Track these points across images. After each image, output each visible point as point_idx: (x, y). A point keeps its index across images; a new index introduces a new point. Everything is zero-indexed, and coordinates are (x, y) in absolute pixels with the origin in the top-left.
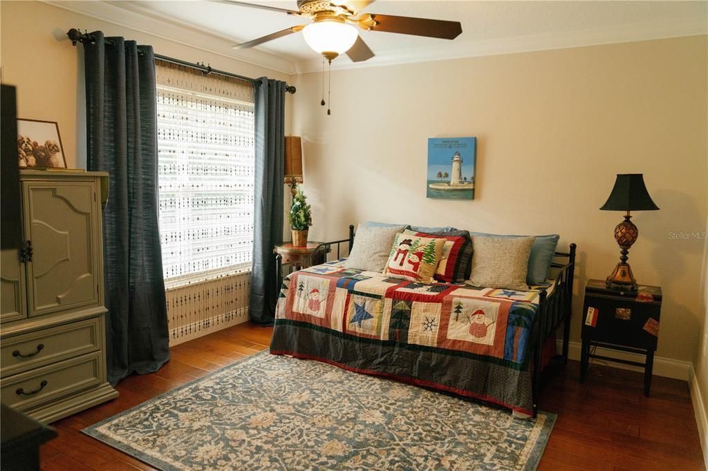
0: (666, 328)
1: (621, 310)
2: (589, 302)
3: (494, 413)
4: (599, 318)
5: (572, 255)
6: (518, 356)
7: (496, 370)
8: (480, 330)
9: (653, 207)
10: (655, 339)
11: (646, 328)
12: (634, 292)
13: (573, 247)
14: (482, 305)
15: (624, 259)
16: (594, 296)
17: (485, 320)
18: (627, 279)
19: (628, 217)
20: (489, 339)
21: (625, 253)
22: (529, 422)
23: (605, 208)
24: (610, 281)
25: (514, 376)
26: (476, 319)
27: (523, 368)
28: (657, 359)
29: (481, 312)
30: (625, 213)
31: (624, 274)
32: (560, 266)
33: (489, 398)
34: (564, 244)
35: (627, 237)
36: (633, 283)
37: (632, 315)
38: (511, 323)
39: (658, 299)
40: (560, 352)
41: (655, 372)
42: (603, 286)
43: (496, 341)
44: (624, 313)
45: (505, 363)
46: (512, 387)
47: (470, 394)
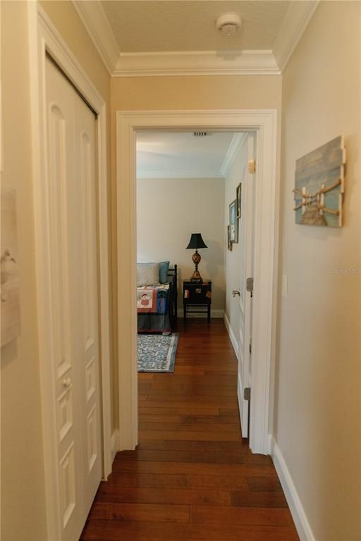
0: (213, 295)
1: (197, 290)
2: (185, 288)
3: (155, 336)
4: (189, 294)
5: (176, 270)
6: (163, 310)
7: (154, 317)
8: (146, 302)
9: (206, 247)
10: (210, 299)
11: (207, 295)
12: (201, 282)
13: (176, 266)
14: (145, 292)
15: (197, 269)
16: (187, 285)
17: (147, 298)
18: (198, 277)
19: (197, 252)
20: (150, 306)
21: (197, 266)
22: (170, 335)
23: (188, 248)
24: (192, 279)
25: (162, 318)
26: (144, 298)
27: (165, 314)
28: (212, 311)
29: (145, 295)
30: (195, 250)
31: (197, 275)
32: (172, 275)
33: (152, 330)
34: (172, 266)
35: (197, 259)
36: (201, 279)
37: (202, 291)
38: (158, 297)
39: (210, 283)
40: (174, 314)
41: (212, 316)
42: (189, 281)
43: (153, 305)
44: (198, 290)
45: (158, 314)
46: (162, 323)
47: (144, 331)
